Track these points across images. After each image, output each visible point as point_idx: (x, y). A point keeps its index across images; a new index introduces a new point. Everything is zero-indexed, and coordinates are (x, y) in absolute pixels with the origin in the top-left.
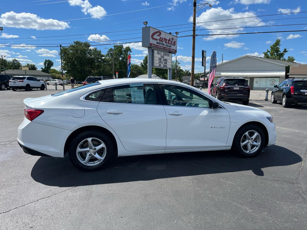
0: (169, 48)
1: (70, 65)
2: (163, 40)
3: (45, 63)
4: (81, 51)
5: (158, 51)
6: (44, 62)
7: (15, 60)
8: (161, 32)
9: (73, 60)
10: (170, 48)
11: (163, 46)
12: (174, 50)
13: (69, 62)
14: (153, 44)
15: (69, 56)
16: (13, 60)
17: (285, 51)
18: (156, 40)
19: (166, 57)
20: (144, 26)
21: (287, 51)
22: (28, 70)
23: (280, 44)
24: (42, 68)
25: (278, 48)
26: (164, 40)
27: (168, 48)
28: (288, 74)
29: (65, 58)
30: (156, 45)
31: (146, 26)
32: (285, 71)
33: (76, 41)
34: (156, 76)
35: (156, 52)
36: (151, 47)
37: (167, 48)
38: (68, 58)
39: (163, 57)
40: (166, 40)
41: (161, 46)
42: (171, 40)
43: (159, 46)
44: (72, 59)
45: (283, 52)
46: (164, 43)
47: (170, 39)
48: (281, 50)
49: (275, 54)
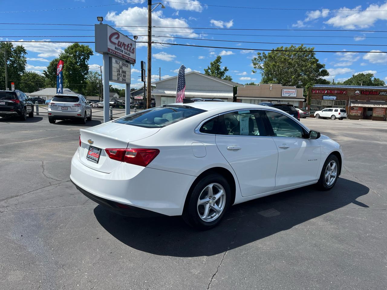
0: (128, 57)
2: (122, 46)
5: (116, 60)
8: (120, 34)
10: (129, 56)
11: (121, 53)
12: (133, 59)
14: (112, 50)
17: (226, 69)
18: (114, 44)
19: (124, 68)
20: (99, 23)
21: (227, 70)
23: (221, 61)
25: (219, 65)
26: (123, 45)
27: (127, 56)
28: (236, 95)
30: (115, 51)
31: (101, 23)
32: (233, 92)
34: (70, 91)
35: (114, 60)
36: (108, 54)
37: (126, 56)
39: (121, 68)
40: (125, 45)
41: (119, 53)
42: (130, 46)
43: (117, 52)
45: (223, 70)
46: (123, 49)
47: (129, 44)
48: (222, 68)
49: (216, 72)
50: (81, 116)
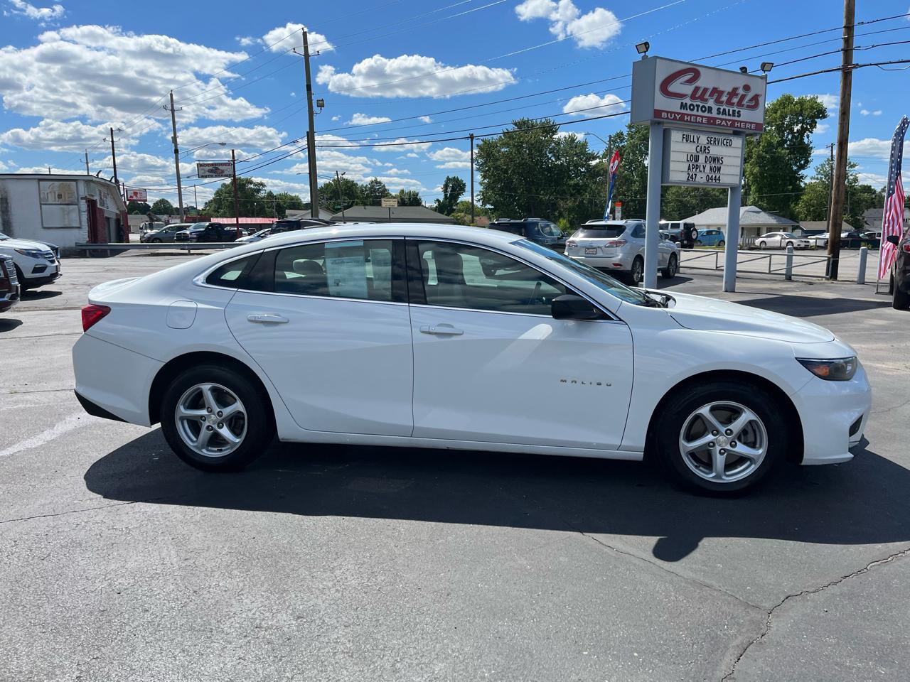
0: (729, 120)
1: (501, 189)
2: (707, 96)
3: (446, 186)
4: (531, 147)
5: (684, 133)
6: (444, 183)
7: (376, 182)
8: (700, 69)
9: (507, 174)
10: (736, 118)
11: (706, 114)
12: (751, 123)
13: (500, 180)
14: (667, 112)
15: (499, 163)
16: (372, 182)
18: (682, 96)
19: (715, 151)
20: (639, 57)
22: (396, 206)
24: (438, 200)
26: (711, 95)
27: (726, 120)
29: (487, 170)
30: (678, 114)
31: (645, 58)
33: (518, 119)
34: (758, 212)
35: (676, 136)
36: (659, 123)
37: (722, 120)
38: (496, 168)
39: (705, 150)
40: (721, 93)
41: (697, 116)
42: (741, 92)
43: (688, 115)
44: (506, 172)
46: (711, 103)
47: (735, 89)
50: (622, 268)
